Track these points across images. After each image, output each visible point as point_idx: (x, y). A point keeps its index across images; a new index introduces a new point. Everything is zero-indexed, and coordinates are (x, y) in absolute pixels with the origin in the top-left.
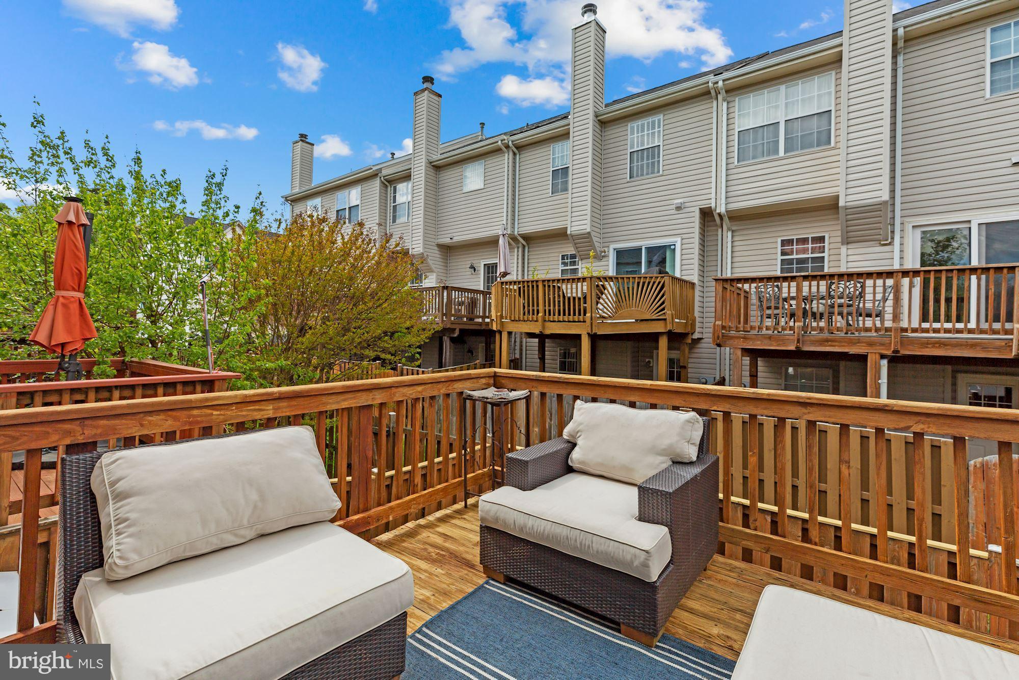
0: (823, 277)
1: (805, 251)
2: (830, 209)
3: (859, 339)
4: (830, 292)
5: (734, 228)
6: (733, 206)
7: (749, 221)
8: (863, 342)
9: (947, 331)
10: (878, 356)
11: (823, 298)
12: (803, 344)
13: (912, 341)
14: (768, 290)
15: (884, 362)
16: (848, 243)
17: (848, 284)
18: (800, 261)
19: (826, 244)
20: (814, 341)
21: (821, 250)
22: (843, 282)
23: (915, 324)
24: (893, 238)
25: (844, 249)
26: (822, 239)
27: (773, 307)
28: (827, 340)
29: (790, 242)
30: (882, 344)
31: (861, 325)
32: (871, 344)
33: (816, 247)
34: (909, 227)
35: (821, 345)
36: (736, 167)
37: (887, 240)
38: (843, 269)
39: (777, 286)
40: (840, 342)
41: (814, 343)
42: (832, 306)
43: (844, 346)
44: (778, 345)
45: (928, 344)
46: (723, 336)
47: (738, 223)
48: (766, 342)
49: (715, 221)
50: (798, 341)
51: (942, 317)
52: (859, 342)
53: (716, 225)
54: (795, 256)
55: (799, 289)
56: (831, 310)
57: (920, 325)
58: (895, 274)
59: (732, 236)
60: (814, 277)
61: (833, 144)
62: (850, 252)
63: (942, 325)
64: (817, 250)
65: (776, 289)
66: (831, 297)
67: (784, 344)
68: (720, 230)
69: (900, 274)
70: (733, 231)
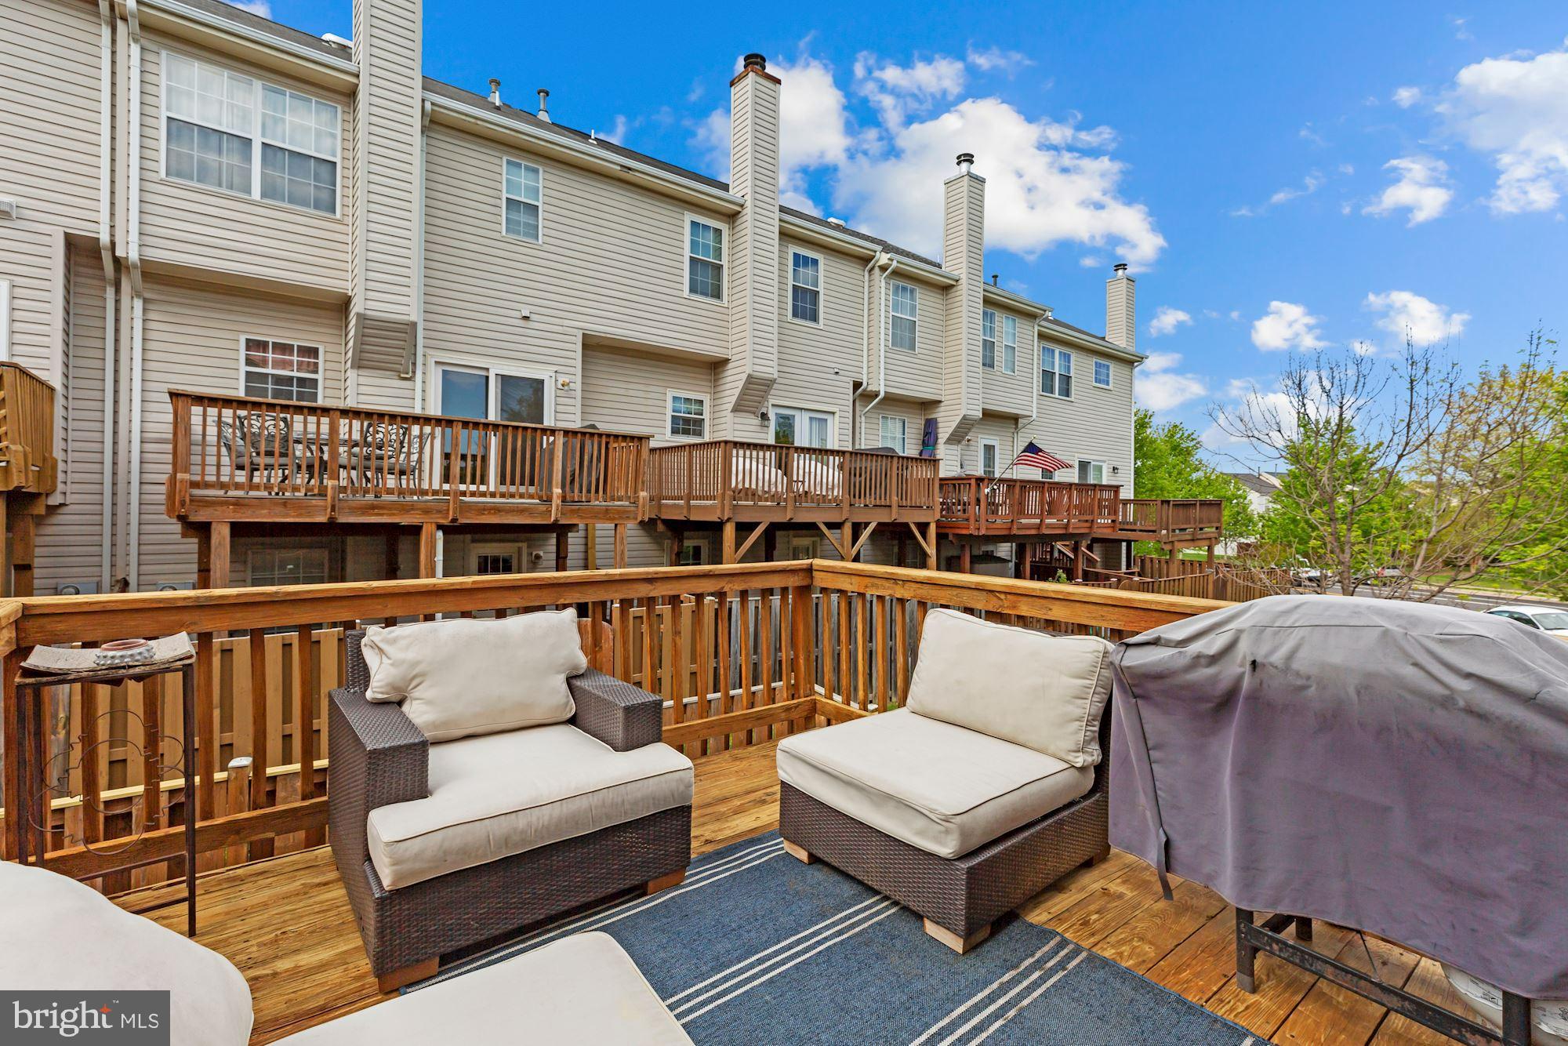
0: (313, 411)
1: (285, 364)
2: (332, 310)
3: (413, 505)
4: (366, 437)
5: (148, 295)
6: (155, 255)
7: (189, 292)
8: (417, 509)
9: (473, 494)
10: (434, 527)
11: (356, 445)
12: (339, 513)
13: (469, 507)
14: (267, 424)
15: (440, 534)
16: (359, 367)
17: (390, 427)
18: (278, 380)
19: (321, 361)
20: (355, 508)
21: (311, 368)
22: (383, 425)
23: (436, 486)
24: (414, 372)
25: (352, 374)
26: (313, 352)
27: (277, 454)
28: (373, 507)
29: (262, 346)
30: (439, 512)
31: (404, 486)
32: (426, 511)
33: (302, 361)
34: (431, 362)
35: (363, 514)
36: (161, 183)
37: (407, 373)
38: (351, 403)
39: (285, 420)
40: (390, 509)
41: (354, 510)
42: (368, 458)
43: (394, 514)
44: (297, 516)
45: (484, 510)
46: (191, 501)
47: (155, 287)
48: (279, 509)
49: (102, 269)
50: (333, 509)
51: (468, 479)
52: (412, 509)
53: (103, 278)
54: (269, 370)
55: (334, 429)
56: (367, 463)
57: (441, 486)
58: (455, 423)
59: (145, 310)
60: (299, 410)
61: (338, 215)
62: (362, 380)
63: (468, 488)
64: (304, 367)
65: (282, 424)
66: (369, 445)
67: (309, 514)
68: (110, 293)
69: (460, 424)
70: (146, 301)
